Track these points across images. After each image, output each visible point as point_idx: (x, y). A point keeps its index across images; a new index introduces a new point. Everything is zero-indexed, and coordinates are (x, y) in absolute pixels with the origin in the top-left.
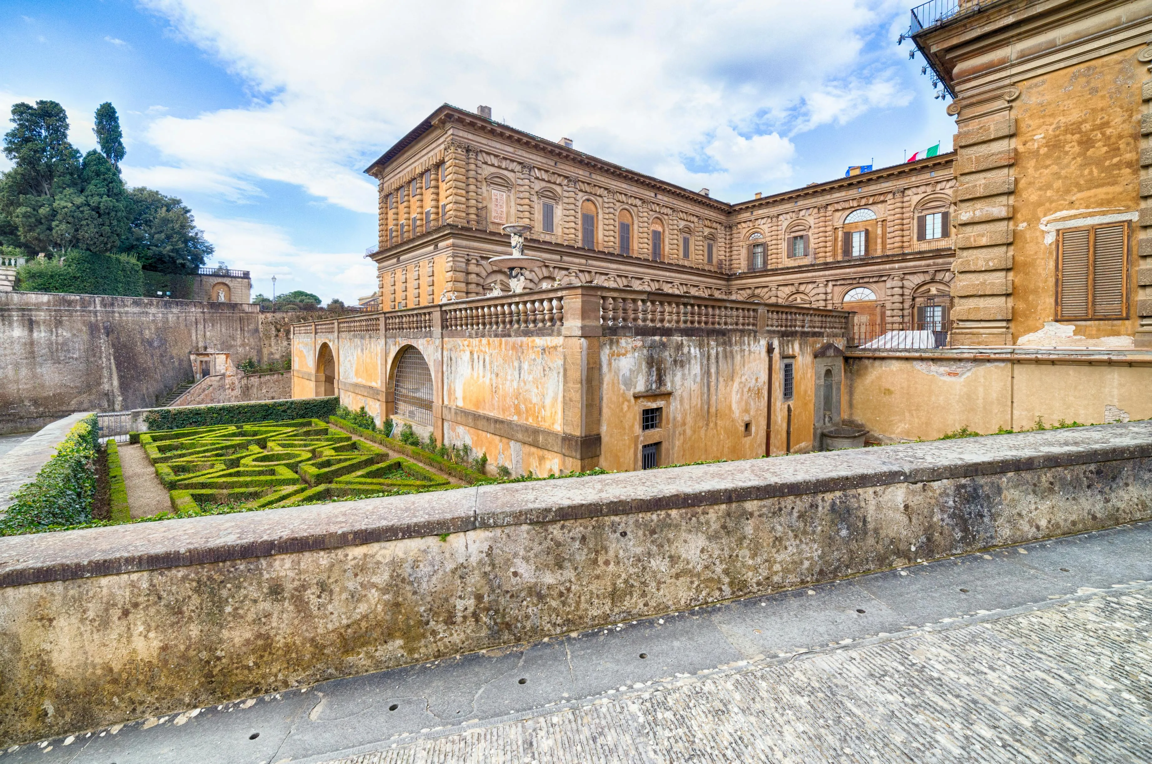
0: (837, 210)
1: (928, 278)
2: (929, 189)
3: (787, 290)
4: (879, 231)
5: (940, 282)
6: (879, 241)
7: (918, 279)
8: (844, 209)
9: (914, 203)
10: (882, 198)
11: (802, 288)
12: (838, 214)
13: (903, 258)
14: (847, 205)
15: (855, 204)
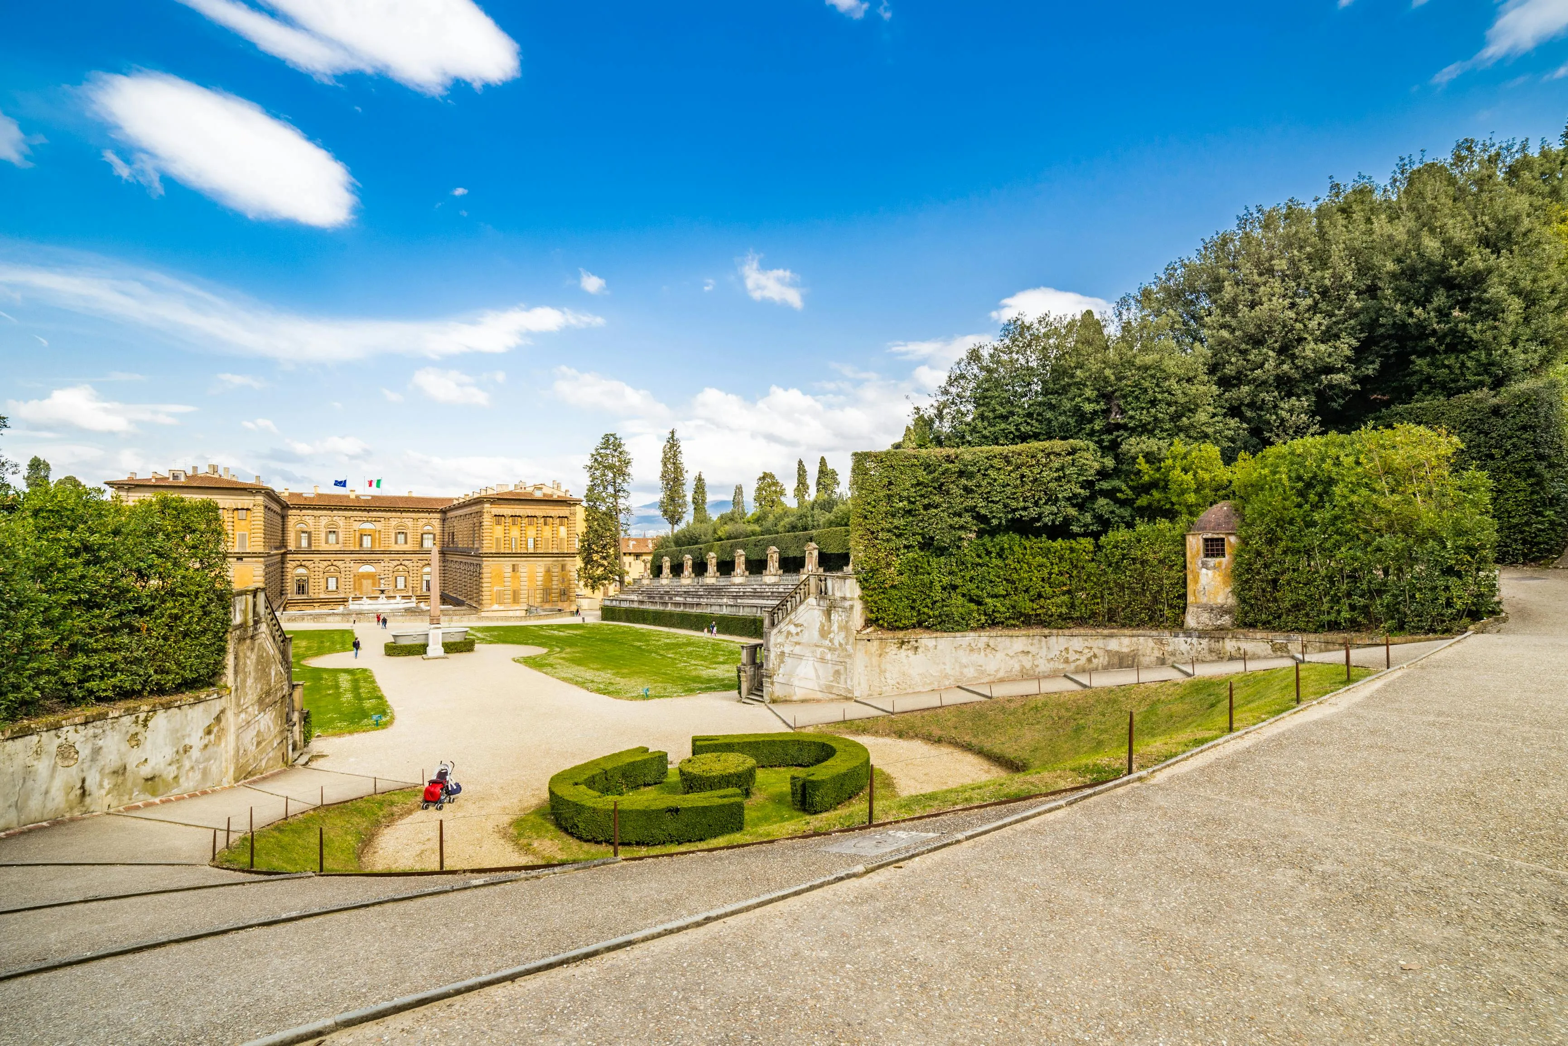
0: (354, 521)
2: (400, 519)
3: (325, 563)
4: (379, 537)
8: (358, 521)
10: (380, 519)
11: (334, 563)
15: (364, 520)
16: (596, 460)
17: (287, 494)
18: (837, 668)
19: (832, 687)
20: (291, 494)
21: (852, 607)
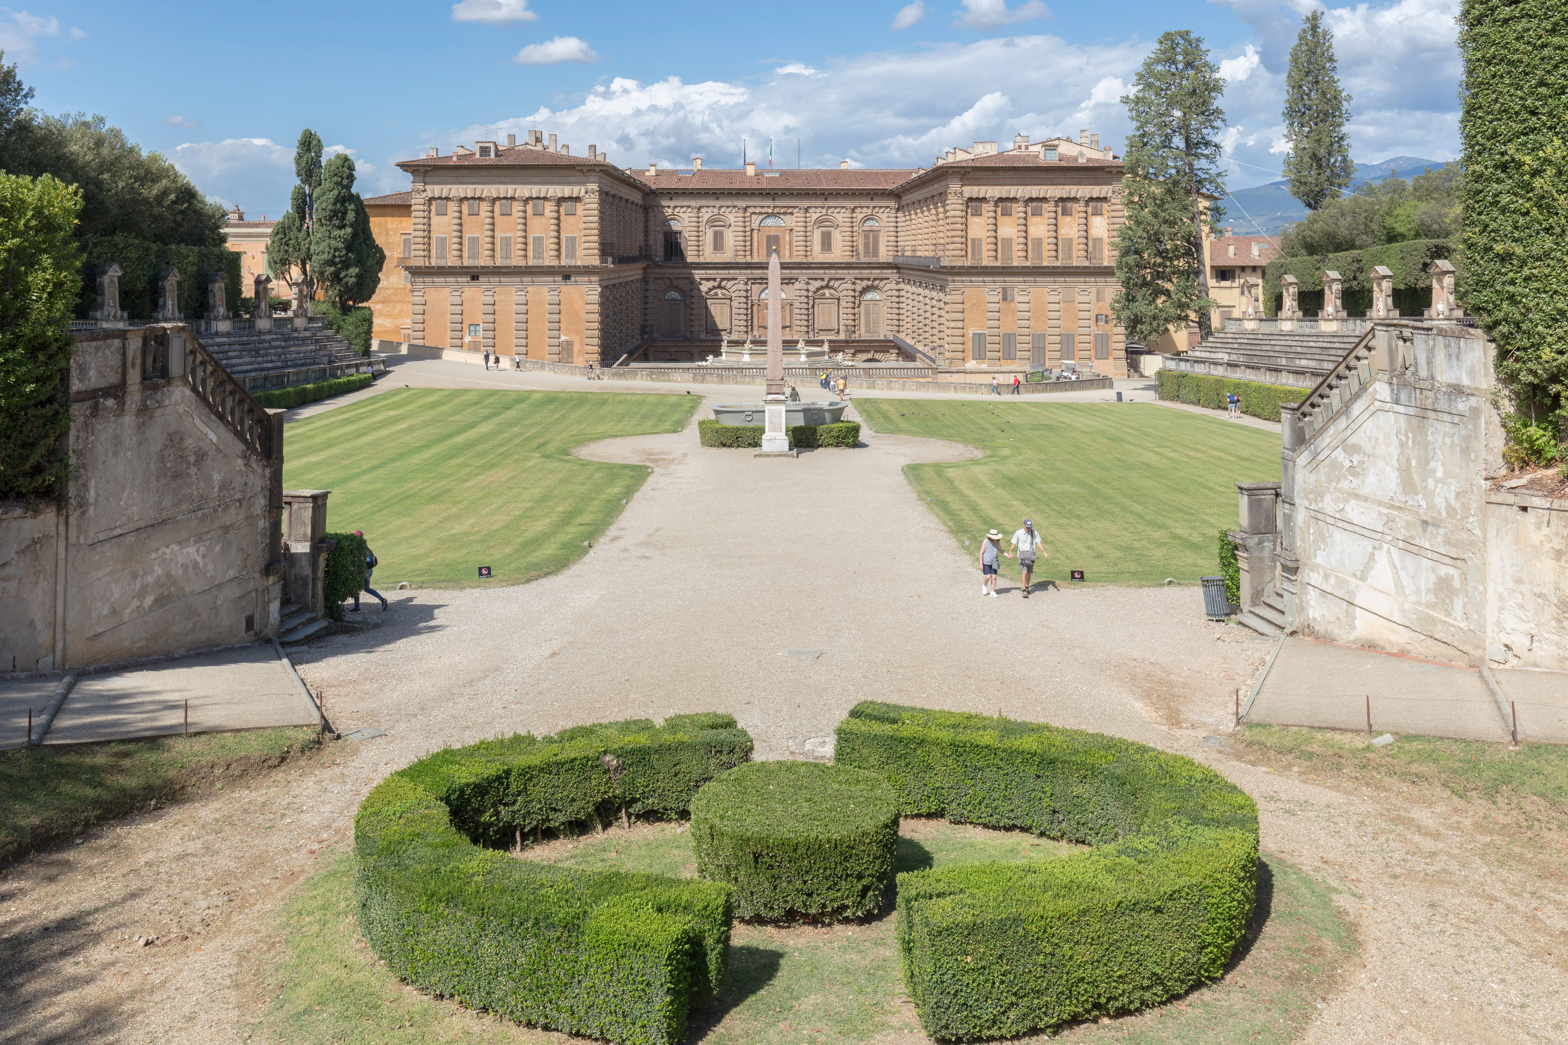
0: (755, 213)
1: (824, 283)
2: (824, 211)
3: (711, 284)
4: (787, 238)
5: (832, 288)
6: (787, 247)
7: (818, 284)
8: (760, 213)
9: (813, 219)
10: (790, 210)
11: (724, 283)
12: (754, 217)
13: (809, 266)
14: (763, 211)
15: (770, 211)
16: (1149, 86)
17: (652, 172)
18: (1443, 571)
19: (1433, 621)
20: (659, 173)
21: (1476, 412)
